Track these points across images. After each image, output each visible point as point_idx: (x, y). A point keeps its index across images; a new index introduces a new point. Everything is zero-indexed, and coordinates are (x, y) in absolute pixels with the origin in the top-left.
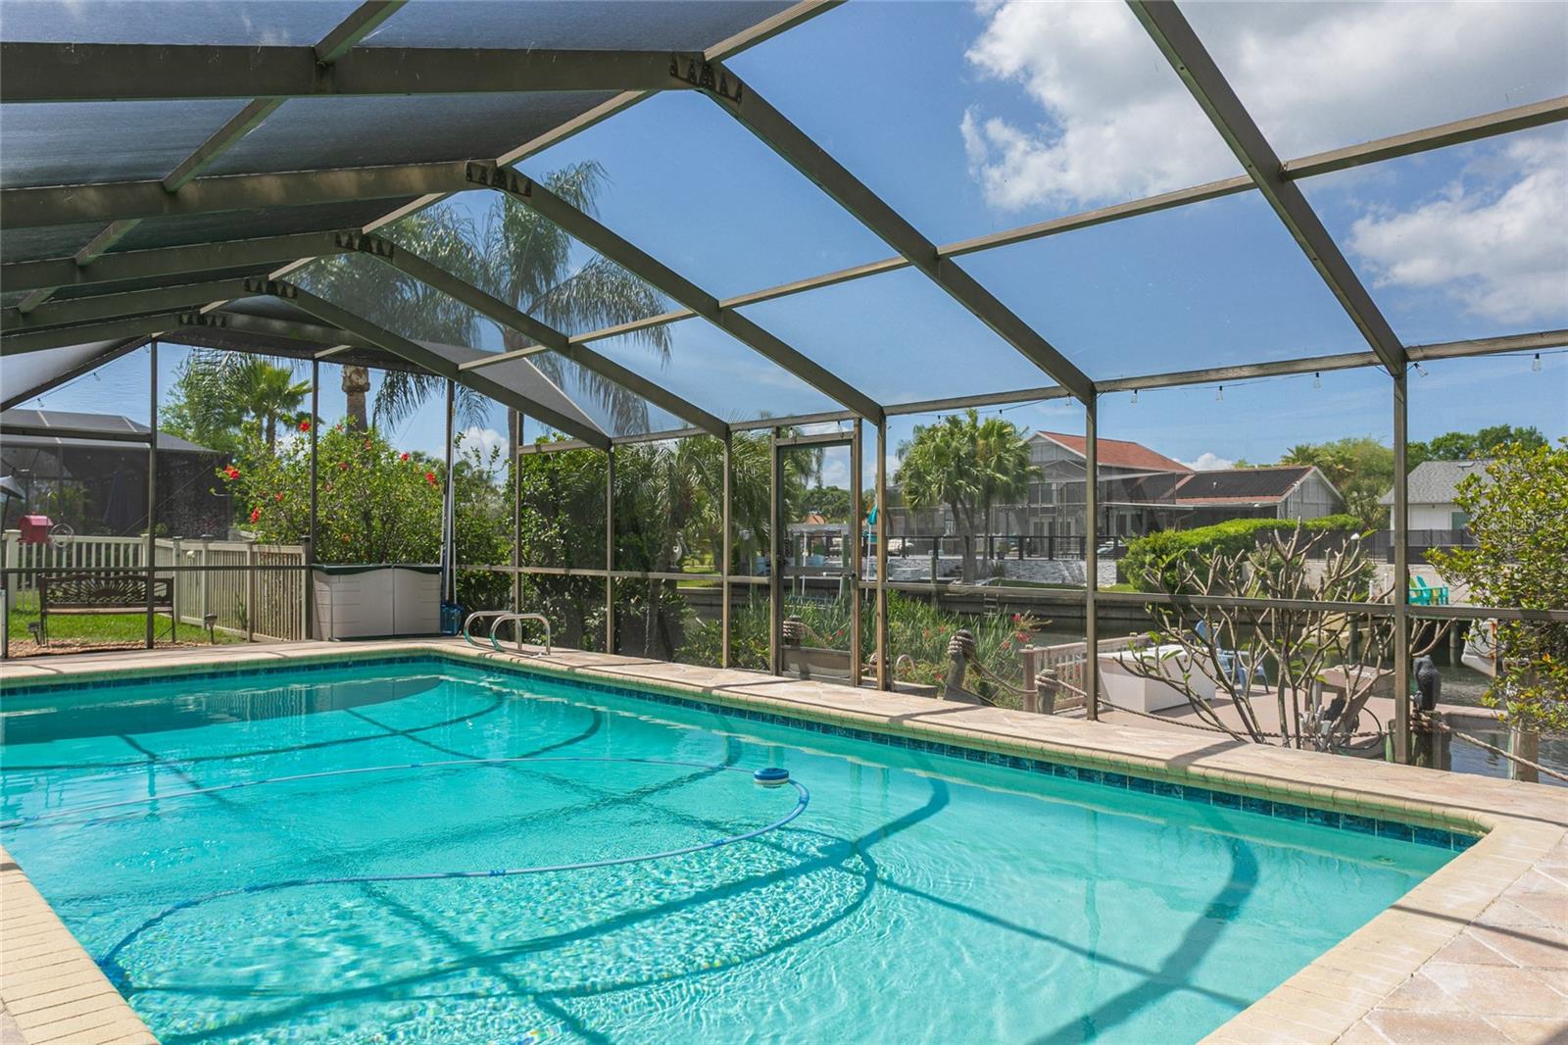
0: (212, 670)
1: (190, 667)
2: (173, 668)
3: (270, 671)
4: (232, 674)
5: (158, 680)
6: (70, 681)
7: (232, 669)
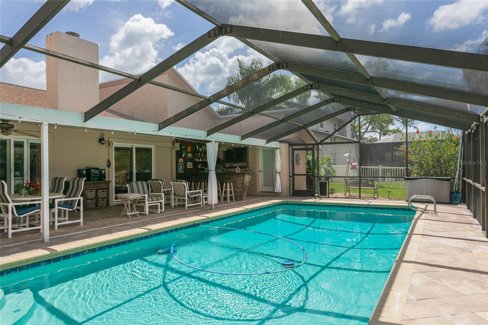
0: (348, 205)
1: (343, 204)
2: (338, 204)
3: (364, 208)
4: (354, 207)
5: (336, 206)
6: (316, 204)
7: (353, 206)
